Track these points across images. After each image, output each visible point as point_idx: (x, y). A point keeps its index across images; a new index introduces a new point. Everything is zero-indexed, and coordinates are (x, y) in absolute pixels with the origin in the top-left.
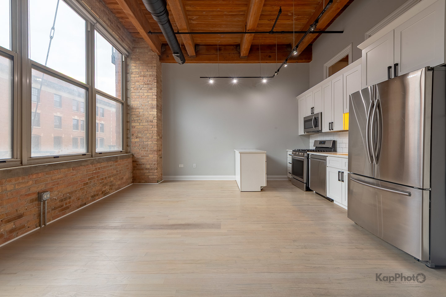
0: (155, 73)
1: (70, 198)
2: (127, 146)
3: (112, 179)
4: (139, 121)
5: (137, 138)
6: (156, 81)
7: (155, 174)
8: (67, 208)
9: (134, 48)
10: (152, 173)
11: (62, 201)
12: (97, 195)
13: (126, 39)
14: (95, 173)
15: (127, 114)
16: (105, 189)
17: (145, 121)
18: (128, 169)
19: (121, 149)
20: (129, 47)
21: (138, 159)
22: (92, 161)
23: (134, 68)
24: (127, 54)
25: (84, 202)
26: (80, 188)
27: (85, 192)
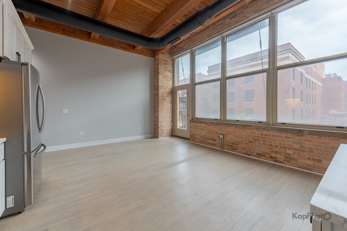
1: (237, 145)
3: (290, 152)
8: (236, 149)
12: (264, 156)
14: (261, 138)
16: (275, 156)
25: (249, 153)
26: (245, 142)
27: (250, 147)
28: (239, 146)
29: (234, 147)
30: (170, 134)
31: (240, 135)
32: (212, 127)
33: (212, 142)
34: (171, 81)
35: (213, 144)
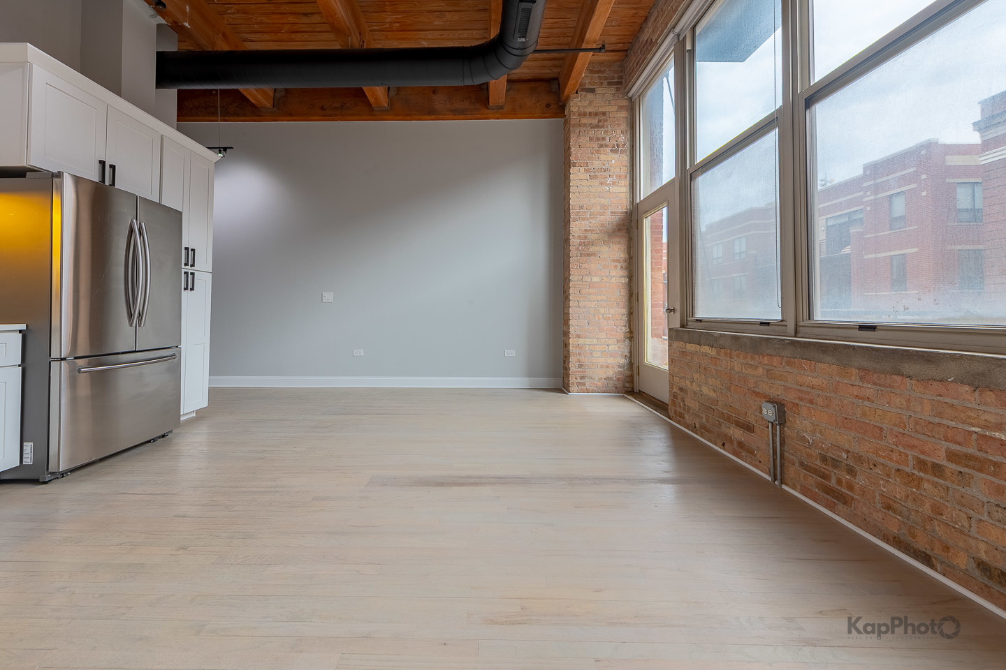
1: (851, 471)
11: (824, 459)
25: (921, 543)
26: (898, 467)
27: (927, 506)
28: (861, 480)
29: (833, 483)
30: (620, 384)
31: (864, 415)
32: (737, 364)
33: (737, 433)
34: (627, 182)
35: (741, 444)
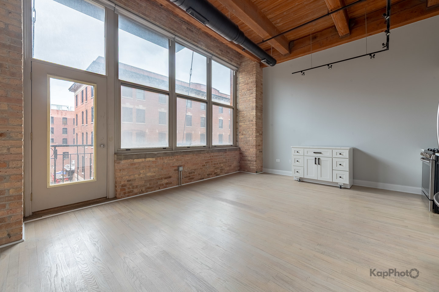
0: (255, 79)
1: (194, 173)
2: (237, 141)
3: (222, 165)
4: (244, 121)
5: (242, 135)
6: (255, 86)
7: (253, 166)
8: (193, 178)
9: (241, 62)
10: (252, 164)
11: (190, 173)
12: (211, 174)
13: (235, 59)
14: (210, 159)
15: (237, 116)
16: (217, 171)
17: (247, 121)
18: (235, 159)
19: (232, 144)
20: (237, 64)
21: (243, 152)
22: (208, 151)
23: (241, 79)
24: (237, 69)
25: (203, 177)
29: (191, 177)
